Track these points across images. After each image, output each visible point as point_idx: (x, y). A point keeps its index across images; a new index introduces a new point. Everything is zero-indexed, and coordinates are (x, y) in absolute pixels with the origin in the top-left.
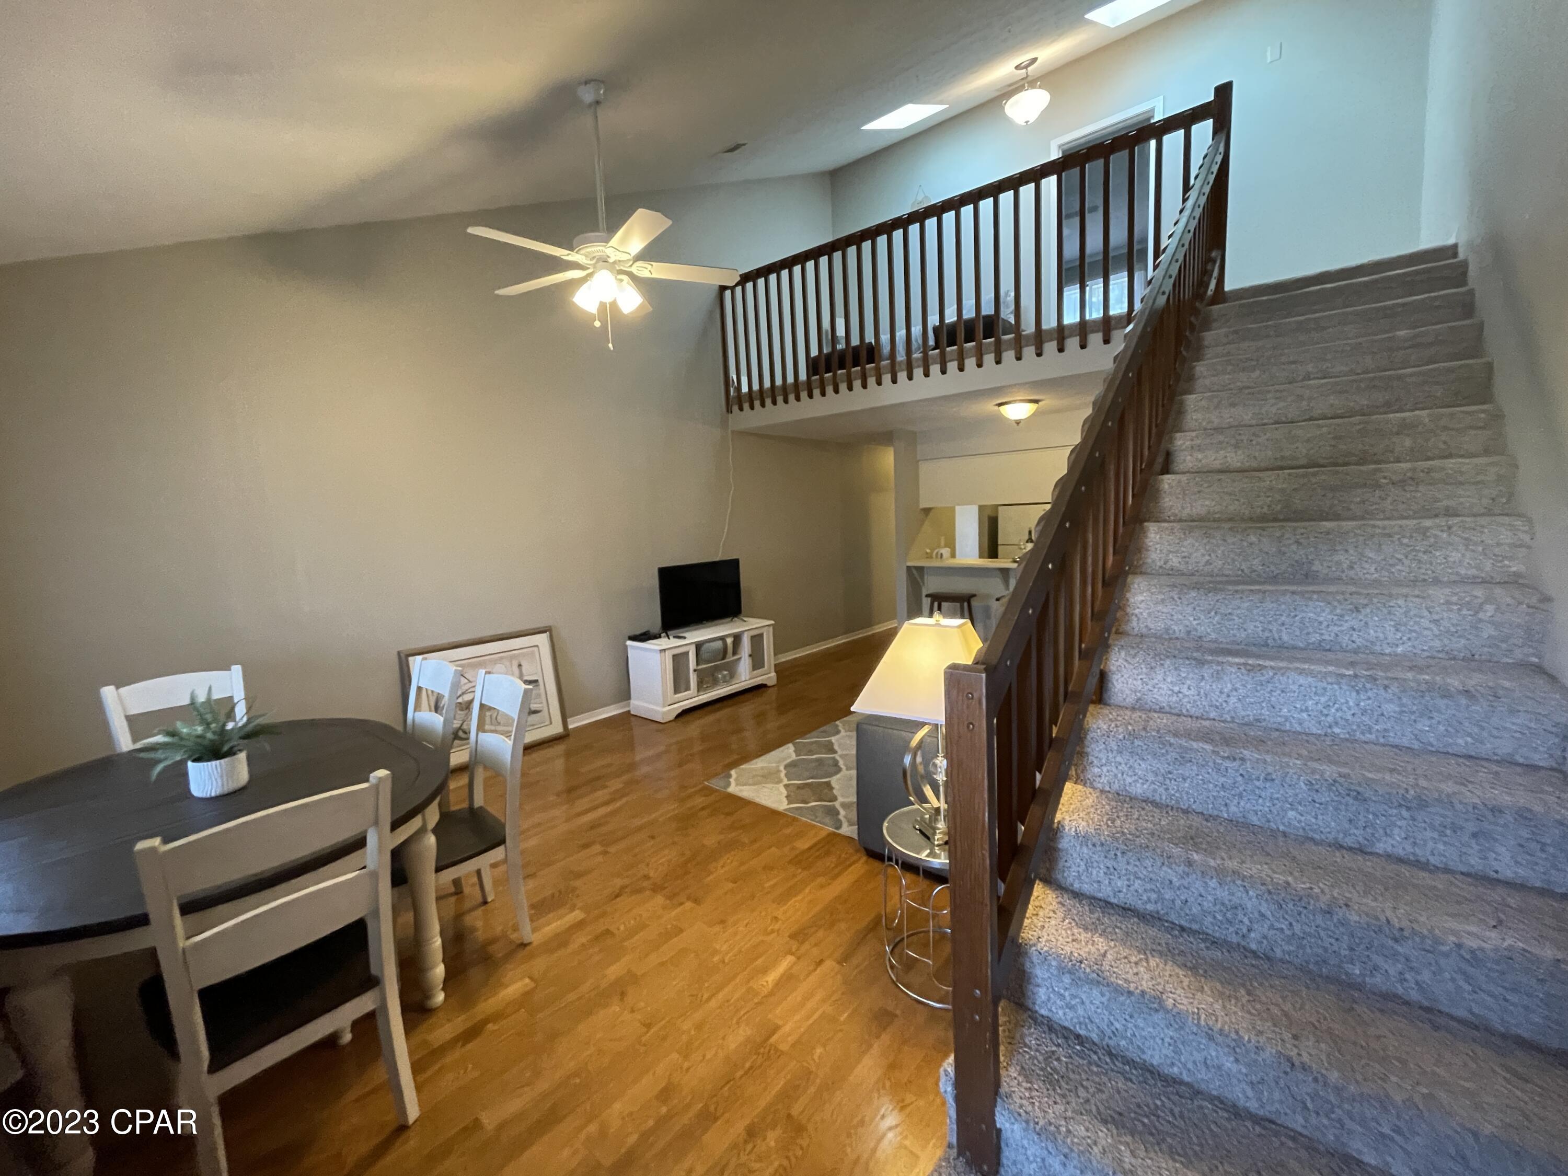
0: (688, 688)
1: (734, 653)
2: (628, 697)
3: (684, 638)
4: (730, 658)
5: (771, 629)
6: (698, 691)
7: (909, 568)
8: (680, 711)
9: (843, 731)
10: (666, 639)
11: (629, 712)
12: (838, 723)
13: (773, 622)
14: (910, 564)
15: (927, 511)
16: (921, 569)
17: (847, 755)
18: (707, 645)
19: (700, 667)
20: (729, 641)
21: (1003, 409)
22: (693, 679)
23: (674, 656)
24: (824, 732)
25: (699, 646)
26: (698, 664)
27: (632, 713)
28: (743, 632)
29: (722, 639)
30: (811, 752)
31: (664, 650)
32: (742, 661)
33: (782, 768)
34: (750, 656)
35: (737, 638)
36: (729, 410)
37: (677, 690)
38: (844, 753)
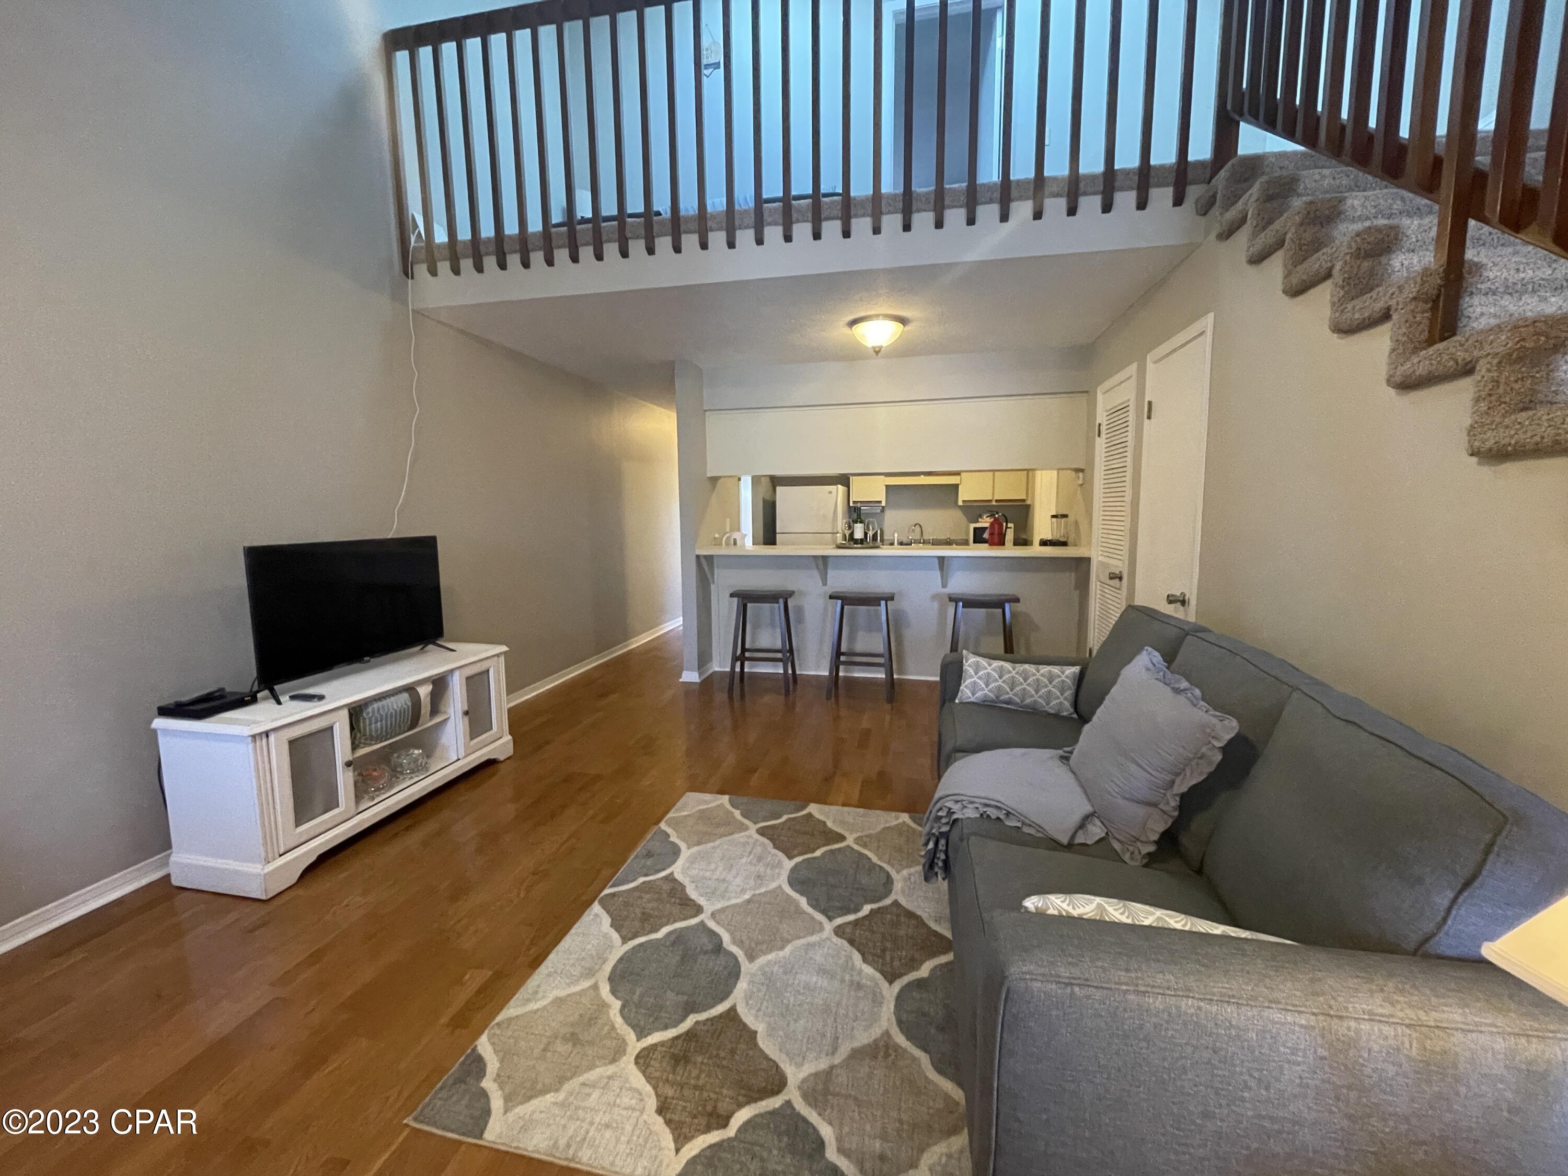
0: (332, 803)
1: (434, 711)
2: (167, 845)
3: (321, 698)
4: (427, 723)
5: (502, 658)
6: (358, 798)
7: (698, 557)
8: (313, 858)
9: (683, 845)
10: (270, 705)
11: (167, 877)
12: (663, 825)
13: (504, 648)
14: (699, 552)
15: (714, 480)
16: (710, 559)
17: (723, 910)
18: (376, 705)
19: (361, 752)
20: (424, 691)
21: (860, 329)
22: (344, 780)
23: (292, 743)
24: (649, 855)
25: (356, 712)
26: (354, 747)
27: (175, 882)
28: (452, 671)
29: (410, 689)
30: (649, 922)
31: (267, 734)
32: (450, 726)
33: (605, 990)
34: (466, 713)
35: (440, 684)
36: (407, 271)
37: (302, 812)
38: (719, 905)
